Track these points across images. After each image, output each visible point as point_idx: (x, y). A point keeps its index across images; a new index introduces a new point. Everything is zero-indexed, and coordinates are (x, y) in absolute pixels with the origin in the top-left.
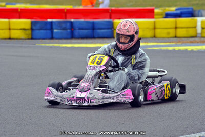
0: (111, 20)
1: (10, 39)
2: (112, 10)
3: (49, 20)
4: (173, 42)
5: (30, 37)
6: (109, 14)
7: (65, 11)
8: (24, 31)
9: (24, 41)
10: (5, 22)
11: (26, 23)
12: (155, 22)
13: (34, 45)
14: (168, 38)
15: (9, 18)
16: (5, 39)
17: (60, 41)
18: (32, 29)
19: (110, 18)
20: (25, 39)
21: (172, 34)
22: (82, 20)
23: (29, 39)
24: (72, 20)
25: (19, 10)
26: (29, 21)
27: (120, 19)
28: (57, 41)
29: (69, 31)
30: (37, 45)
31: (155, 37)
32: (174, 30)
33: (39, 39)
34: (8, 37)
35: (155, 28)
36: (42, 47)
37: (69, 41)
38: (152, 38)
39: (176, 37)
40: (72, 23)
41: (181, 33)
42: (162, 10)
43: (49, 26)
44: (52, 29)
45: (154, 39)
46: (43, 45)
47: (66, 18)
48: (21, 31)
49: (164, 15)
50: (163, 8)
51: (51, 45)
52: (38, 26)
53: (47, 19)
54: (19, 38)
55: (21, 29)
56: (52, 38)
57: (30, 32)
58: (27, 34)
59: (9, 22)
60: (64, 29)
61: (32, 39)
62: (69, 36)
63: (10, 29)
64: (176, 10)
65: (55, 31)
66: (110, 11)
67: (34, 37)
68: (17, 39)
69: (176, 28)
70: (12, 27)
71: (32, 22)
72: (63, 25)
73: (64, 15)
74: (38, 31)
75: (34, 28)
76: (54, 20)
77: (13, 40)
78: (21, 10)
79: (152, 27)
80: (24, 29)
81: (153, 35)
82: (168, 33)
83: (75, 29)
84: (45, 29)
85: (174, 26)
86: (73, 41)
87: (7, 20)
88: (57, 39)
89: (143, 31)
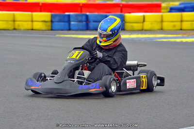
0: (122, 14)
1: (32, 30)
2: (123, 4)
3: (67, 13)
4: (179, 34)
5: (50, 28)
6: (120, 8)
7: (81, 5)
8: (44, 23)
9: (45, 31)
10: (29, 14)
11: (46, 16)
12: (162, 16)
13: (54, 36)
14: (174, 30)
15: (32, 12)
16: (28, 30)
17: (77, 32)
18: (52, 21)
19: (121, 12)
20: (46, 30)
21: (178, 27)
22: (96, 13)
23: (48, 30)
24: (88, 14)
25: (41, 4)
26: (49, 14)
27: (130, 13)
28: (74, 32)
29: (84, 23)
30: (57, 35)
31: (162, 29)
32: (179, 23)
33: (58, 30)
34: (31, 28)
35: (162, 21)
36: (61, 37)
37: (84, 32)
38: (159, 30)
39: (181, 29)
40: (87, 16)
41: (186, 25)
42: (167, 4)
43: (66, 19)
44: (69, 21)
45: (162, 31)
46: (62, 36)
47: (81, 12)
48: (42, 23)
49: (169, 10)
50: (168, 3)
51: (69, 36)
52: (57, 19)
53: (65, 12)
54: (40, 29)
55: (42, 21)
56: (70, 29)
57: (50, 24)
58: (47, 26)
59: (32, 15)
60: (81, 21)
61: (52, 30)
62: (85, 28)
63: (32, 21)
64: (180, 4)
65: (72, 23)
66: (121, 5)
67: (53, 28)
68: (39, 30)
69: (182, 21)
70: (34, 19)
71: (52, 15)
72: (80, 18)
73: (79, 8)
74: (57, 23)
75: (53, 20)
76: (71, 13)
77: (35, 31)
78: (43, 4)
79: (159, 20)
80: (45, 21)
81: (160, 28)
82: (175, 26)
83: (90, 22)
84: (63, 22)
85: (180, 20)
86: (88, 32)
87: (29, 13)
88: (73, 30)
89: (152, 24)
